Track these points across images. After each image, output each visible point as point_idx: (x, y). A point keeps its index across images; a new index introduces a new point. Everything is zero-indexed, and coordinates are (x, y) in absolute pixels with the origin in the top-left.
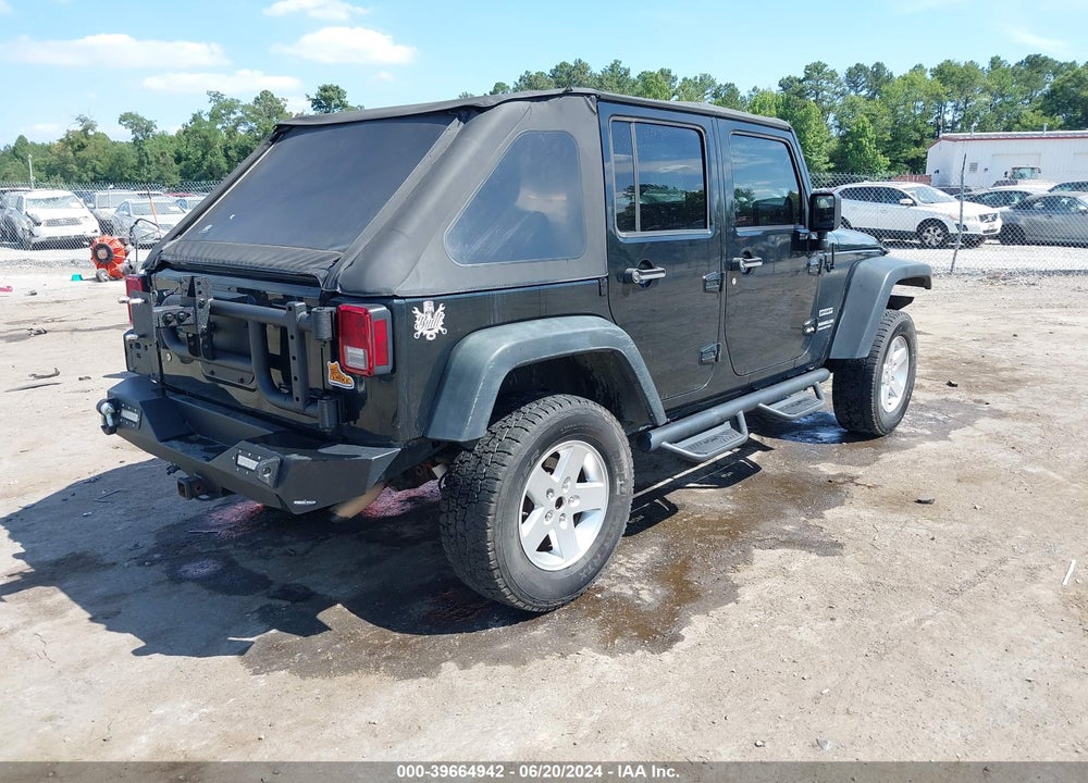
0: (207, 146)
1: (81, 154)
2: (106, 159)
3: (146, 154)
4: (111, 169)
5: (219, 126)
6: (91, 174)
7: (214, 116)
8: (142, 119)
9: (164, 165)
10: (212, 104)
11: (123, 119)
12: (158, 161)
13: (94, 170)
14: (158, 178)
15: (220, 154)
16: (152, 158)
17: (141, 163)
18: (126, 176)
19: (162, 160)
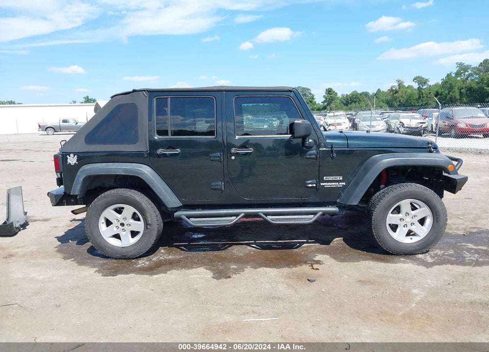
0: (451, 88)
1: (395, 95)
2: (405, 97)
3: (422, 94)
4: (406, 101)
5: (459, 79)
6: (398, 103)
7: (458, 74)
8: (423, 78)
9: (430, 98)
10: (458, 68)
11: (415, 79)
12: (427, 97)
13: (400, 101)
14: (426, 104)
15: (457, 91)
16: (425, 95)
17: (420, 97)
18: (412, 103)
19: (429, 96)
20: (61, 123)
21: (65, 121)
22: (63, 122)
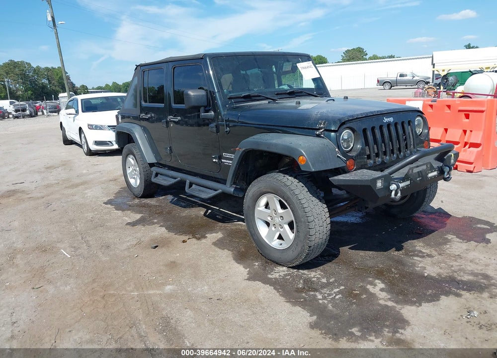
20: (399, 78)
21: (401, 76)
22: (400, 77)
